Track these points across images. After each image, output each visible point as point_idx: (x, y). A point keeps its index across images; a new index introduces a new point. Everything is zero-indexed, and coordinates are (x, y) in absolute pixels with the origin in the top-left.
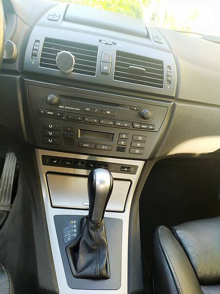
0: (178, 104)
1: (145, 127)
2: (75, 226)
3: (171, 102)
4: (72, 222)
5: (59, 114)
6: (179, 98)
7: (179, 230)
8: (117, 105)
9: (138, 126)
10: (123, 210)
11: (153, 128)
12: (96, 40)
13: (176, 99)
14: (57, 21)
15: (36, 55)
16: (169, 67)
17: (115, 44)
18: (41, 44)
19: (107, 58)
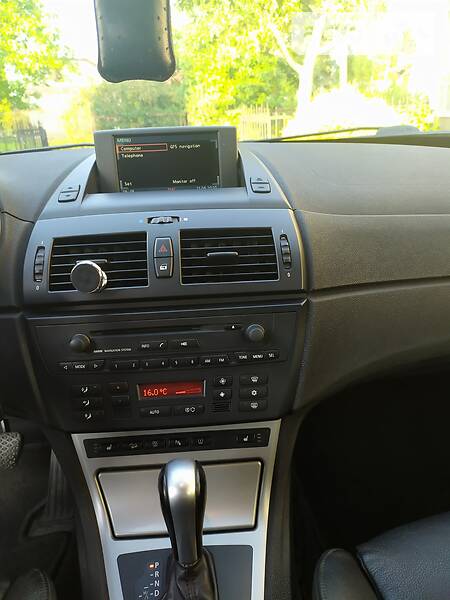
0: (315, 300)
1: (260, 356)
2: (157, 574)
3: (301, 300)
4: (152, 566)
5: (96, 366)
6: (315, 288)
7: (370, 552)
8: (199, 326)
9: (246, 357)
10: (253, 523)
11: (276, 356)
12: (141, 221)
13: (310, 291)
14: (73, 200)
15: (41, 274)
16: (285, 236)
17: (178, 218)
18: (48, 252)
19: (163, 249)
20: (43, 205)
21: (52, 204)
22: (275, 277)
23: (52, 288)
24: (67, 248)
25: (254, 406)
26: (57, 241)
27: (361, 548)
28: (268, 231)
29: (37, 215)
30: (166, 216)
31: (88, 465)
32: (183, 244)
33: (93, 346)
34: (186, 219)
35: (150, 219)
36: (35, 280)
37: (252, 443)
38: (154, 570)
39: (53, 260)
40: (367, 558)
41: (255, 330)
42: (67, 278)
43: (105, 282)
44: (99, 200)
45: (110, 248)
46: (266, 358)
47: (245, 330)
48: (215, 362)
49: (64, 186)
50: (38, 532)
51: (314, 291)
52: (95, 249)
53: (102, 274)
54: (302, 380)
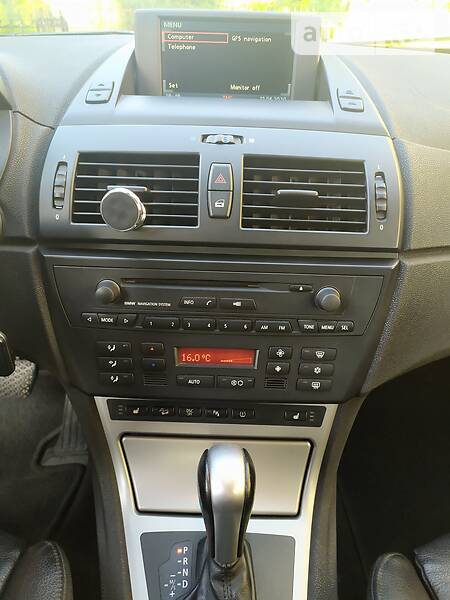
0: (410, 263)
1: (330, 328)
2: (185, 560)
3: (389, 261)
4: (180, 551)
5: (126, 321)
6: (412, 247)
8: (256, 284)
9: (312, 327)
10: (296, 511)
11: (351, 329)
12: (193, 139)
13: (404, 250)
14: (105, 102)
15: (62, 199)
16: (381, 174)
17: (241, 138)
18: (70, 171)
19: (221, 180)
20: (66, 105)
21: (78, 106)
22: (362, 228)
23: (76, 219)
24: (96, 168)
25: (316, 385)
26: (83, 156)
28: (359, 165)
29: (58, 119)
30: (225, 133)
31: (112, 427)
32: (247, 175)
33: (124, 295)
34: (252, 141)
35: (205, 137)
36: (54, 206)
37: (302, 422)
38: (182, 556)
39: (78, 182)
40: (428, 567)
41: (329, 295)
42: (96, 208)
43: (144, 217)
44: (136, 104)
45: (150, 172)
46: (338, 330)
47: (316, 292)
48: (273, 330)
49: (94, 81)
51: (410, 250)
52: (131, 171)
53: (140, 206)
54: (378, 358)
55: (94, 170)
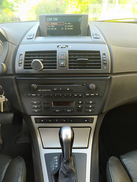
0: (113, 77)
1: (93, 95)
2: (57, 160)
3: (109, 76)
4: (55, 158)
5: (39, 95)
6: (114, 73)
7: (125, 158)
8: (73, 84)
9: (88, 95)
10: (87, 147)
11: (99, 95)
12: (55, 47)
13: (112, 73)
14: (32, 38)
15: (21, 63)
16: (104, 54)
17: (67, 46)
18: (23, 56)
19: (62, 57)
20: (22, 40)
21: (25, 40)
22: (100, 68)
23: (25, 68)
25: (90, 111)
26: (26, 52)
27: (122, 157)
28: (99, 52)
29: (20, 43)
30: (63, 45)
31: (36, 125)
32: (69, 55)
33: (38, 88)
34: (70, 47)
35: (58, 46)
36: (19, 65)
37: (88, 122)
38: (56, 159)
39: (25, 59)
40: (124, 160)
41: (92, 86)
42: (30, 65)
43: (43, 67)
44: (40, 39)
45: (44, 56)
46: (95, 95)
47: (89, 86)
48: (78, 96)
49: (29, 34)
50: (19, 142)
51: (113, 73)
52: (39, 56)
53: (42, 64)
54: (107, 103)
55: (29, 56)
